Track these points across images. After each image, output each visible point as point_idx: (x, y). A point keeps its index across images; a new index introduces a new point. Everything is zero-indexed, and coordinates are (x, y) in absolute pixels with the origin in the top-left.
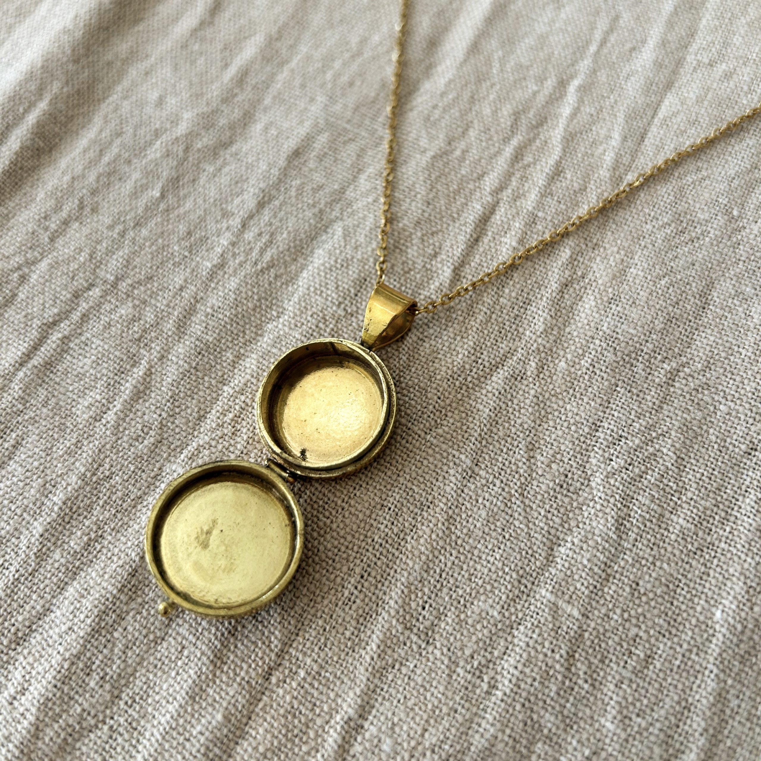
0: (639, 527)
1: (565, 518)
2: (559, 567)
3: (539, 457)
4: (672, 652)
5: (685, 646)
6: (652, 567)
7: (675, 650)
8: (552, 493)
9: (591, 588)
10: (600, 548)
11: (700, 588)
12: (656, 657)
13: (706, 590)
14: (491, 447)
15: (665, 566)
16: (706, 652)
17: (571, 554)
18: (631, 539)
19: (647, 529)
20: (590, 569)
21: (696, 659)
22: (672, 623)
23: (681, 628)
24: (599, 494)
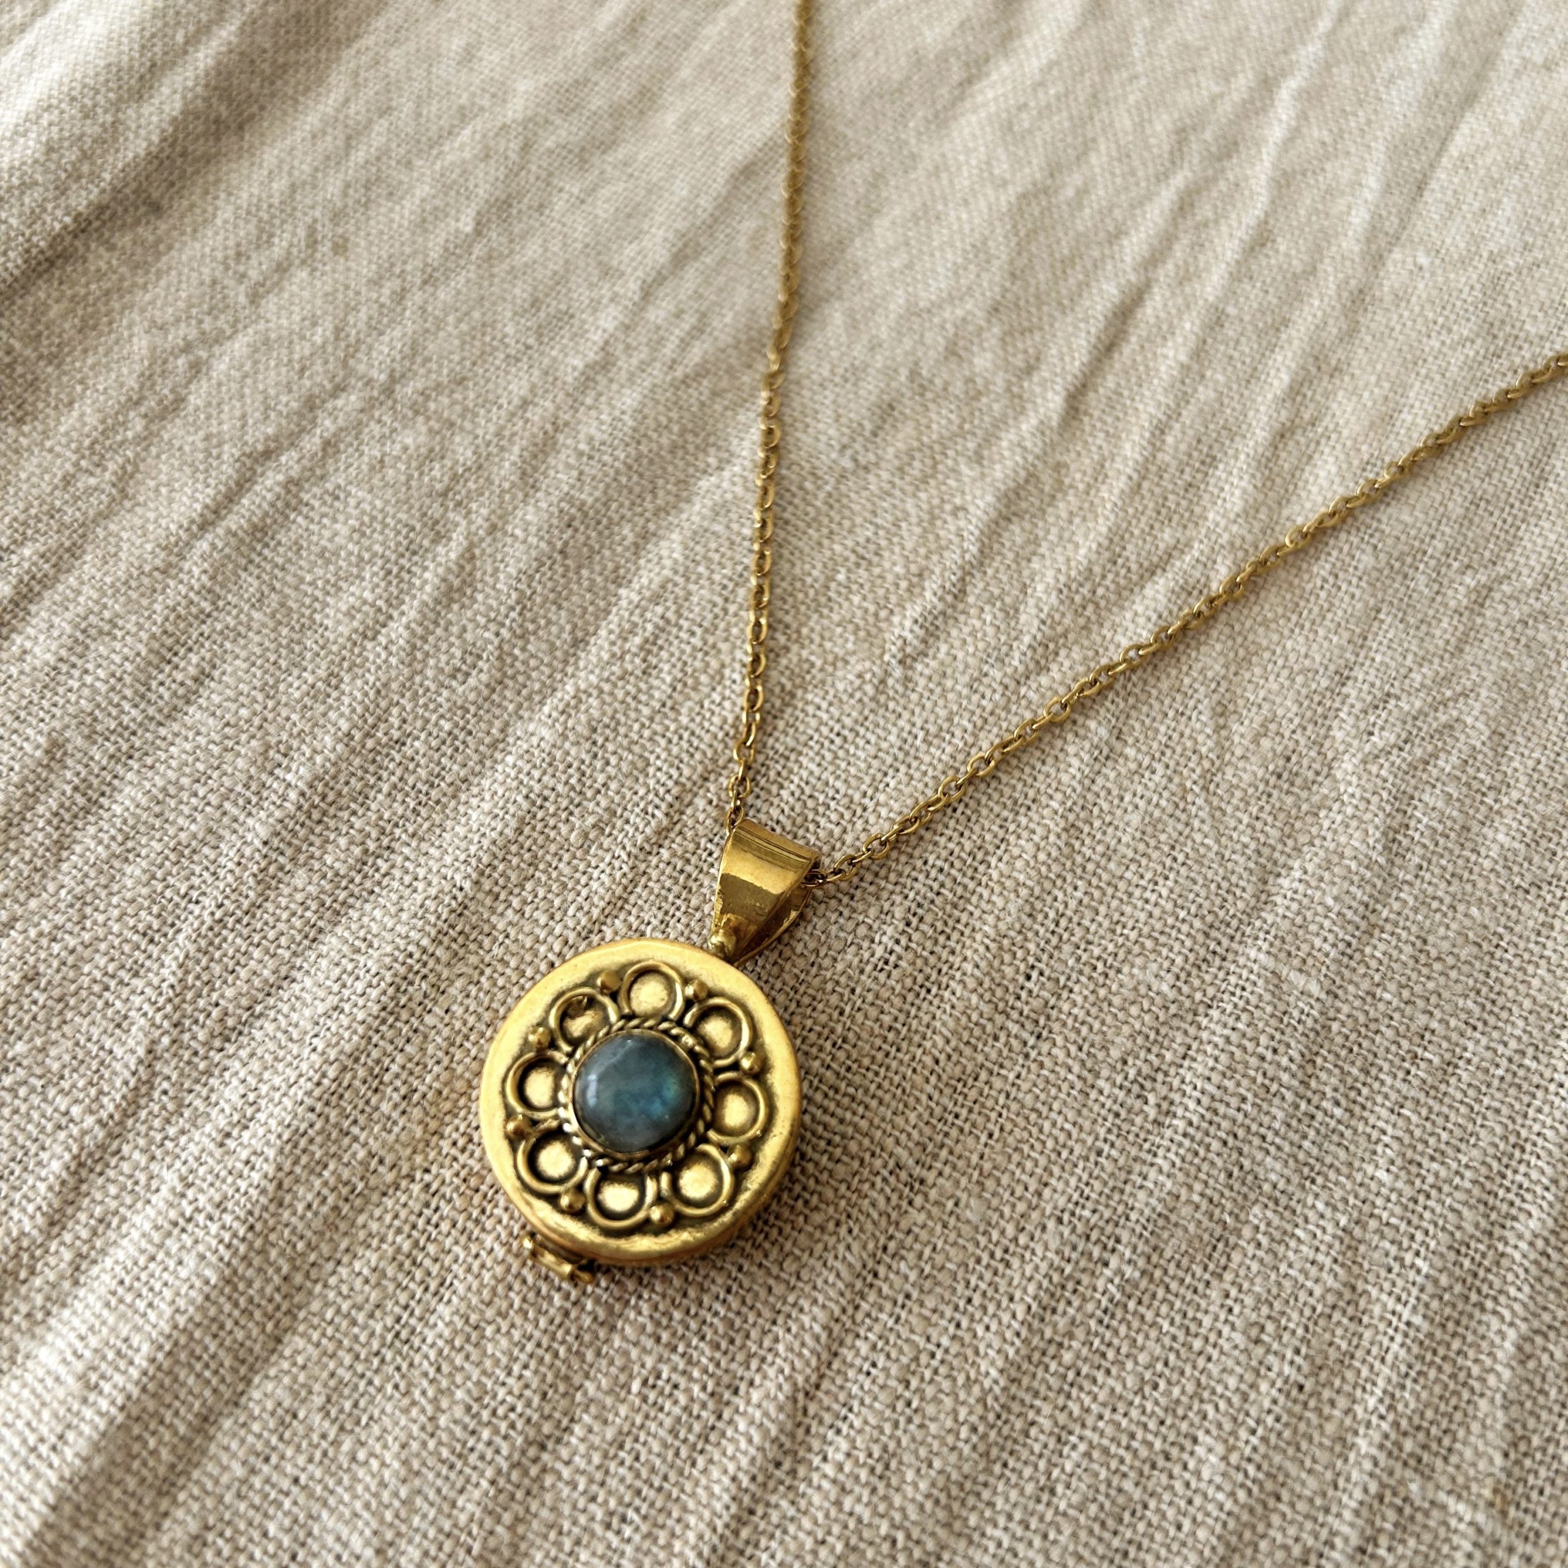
0: (1425, 846)
1: (1287, 830)
2: (1280, 911)
3: (1235, 727)
4: (1489, 1055)
5: (1513, 1044)
6: (1450, 914)
7: (1495, 1051)
8: (1261, 787)
9: (1341, 946)
10: (1356, 878)
11: (1537, 949)
12: (1461, 1063)
13: (1547, 953)
14: (1145, 709)
15: (1474, 911)
16: (1550, 1054)
17: (1301, 888)
18: (1412, 866)
19: (1440, 850)
20: (1339, 914)
21: (1534, 1065)
22: (1489, 1006)
23: (1504, 1015)
24: (1350, 790)
